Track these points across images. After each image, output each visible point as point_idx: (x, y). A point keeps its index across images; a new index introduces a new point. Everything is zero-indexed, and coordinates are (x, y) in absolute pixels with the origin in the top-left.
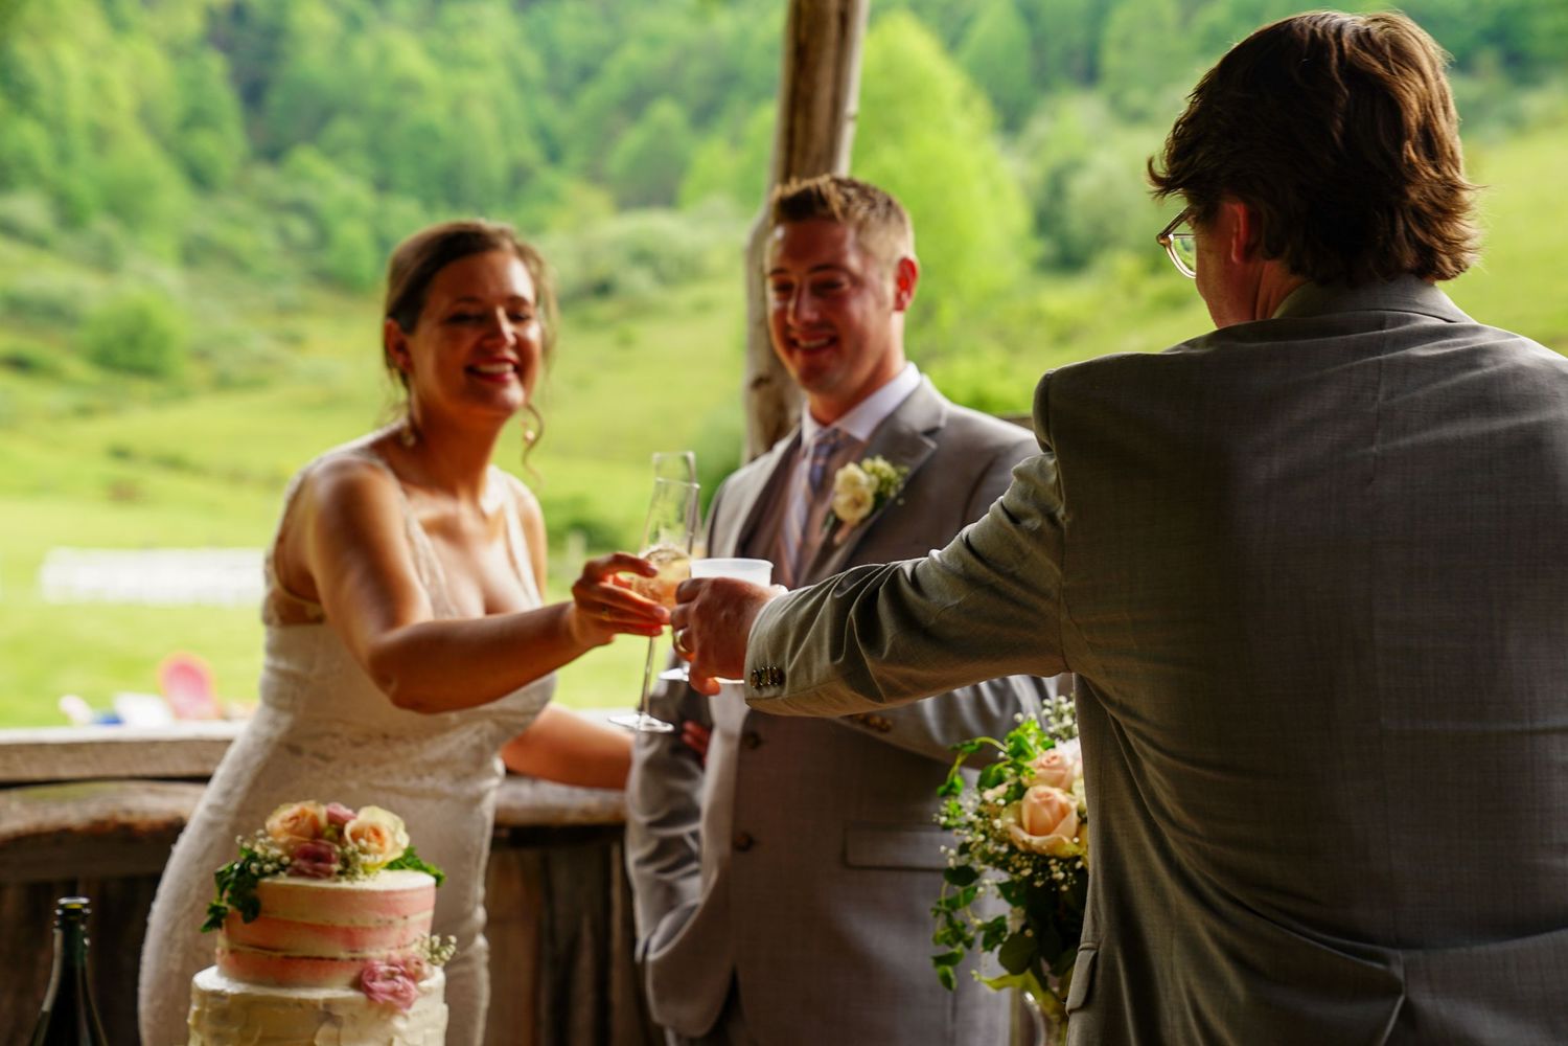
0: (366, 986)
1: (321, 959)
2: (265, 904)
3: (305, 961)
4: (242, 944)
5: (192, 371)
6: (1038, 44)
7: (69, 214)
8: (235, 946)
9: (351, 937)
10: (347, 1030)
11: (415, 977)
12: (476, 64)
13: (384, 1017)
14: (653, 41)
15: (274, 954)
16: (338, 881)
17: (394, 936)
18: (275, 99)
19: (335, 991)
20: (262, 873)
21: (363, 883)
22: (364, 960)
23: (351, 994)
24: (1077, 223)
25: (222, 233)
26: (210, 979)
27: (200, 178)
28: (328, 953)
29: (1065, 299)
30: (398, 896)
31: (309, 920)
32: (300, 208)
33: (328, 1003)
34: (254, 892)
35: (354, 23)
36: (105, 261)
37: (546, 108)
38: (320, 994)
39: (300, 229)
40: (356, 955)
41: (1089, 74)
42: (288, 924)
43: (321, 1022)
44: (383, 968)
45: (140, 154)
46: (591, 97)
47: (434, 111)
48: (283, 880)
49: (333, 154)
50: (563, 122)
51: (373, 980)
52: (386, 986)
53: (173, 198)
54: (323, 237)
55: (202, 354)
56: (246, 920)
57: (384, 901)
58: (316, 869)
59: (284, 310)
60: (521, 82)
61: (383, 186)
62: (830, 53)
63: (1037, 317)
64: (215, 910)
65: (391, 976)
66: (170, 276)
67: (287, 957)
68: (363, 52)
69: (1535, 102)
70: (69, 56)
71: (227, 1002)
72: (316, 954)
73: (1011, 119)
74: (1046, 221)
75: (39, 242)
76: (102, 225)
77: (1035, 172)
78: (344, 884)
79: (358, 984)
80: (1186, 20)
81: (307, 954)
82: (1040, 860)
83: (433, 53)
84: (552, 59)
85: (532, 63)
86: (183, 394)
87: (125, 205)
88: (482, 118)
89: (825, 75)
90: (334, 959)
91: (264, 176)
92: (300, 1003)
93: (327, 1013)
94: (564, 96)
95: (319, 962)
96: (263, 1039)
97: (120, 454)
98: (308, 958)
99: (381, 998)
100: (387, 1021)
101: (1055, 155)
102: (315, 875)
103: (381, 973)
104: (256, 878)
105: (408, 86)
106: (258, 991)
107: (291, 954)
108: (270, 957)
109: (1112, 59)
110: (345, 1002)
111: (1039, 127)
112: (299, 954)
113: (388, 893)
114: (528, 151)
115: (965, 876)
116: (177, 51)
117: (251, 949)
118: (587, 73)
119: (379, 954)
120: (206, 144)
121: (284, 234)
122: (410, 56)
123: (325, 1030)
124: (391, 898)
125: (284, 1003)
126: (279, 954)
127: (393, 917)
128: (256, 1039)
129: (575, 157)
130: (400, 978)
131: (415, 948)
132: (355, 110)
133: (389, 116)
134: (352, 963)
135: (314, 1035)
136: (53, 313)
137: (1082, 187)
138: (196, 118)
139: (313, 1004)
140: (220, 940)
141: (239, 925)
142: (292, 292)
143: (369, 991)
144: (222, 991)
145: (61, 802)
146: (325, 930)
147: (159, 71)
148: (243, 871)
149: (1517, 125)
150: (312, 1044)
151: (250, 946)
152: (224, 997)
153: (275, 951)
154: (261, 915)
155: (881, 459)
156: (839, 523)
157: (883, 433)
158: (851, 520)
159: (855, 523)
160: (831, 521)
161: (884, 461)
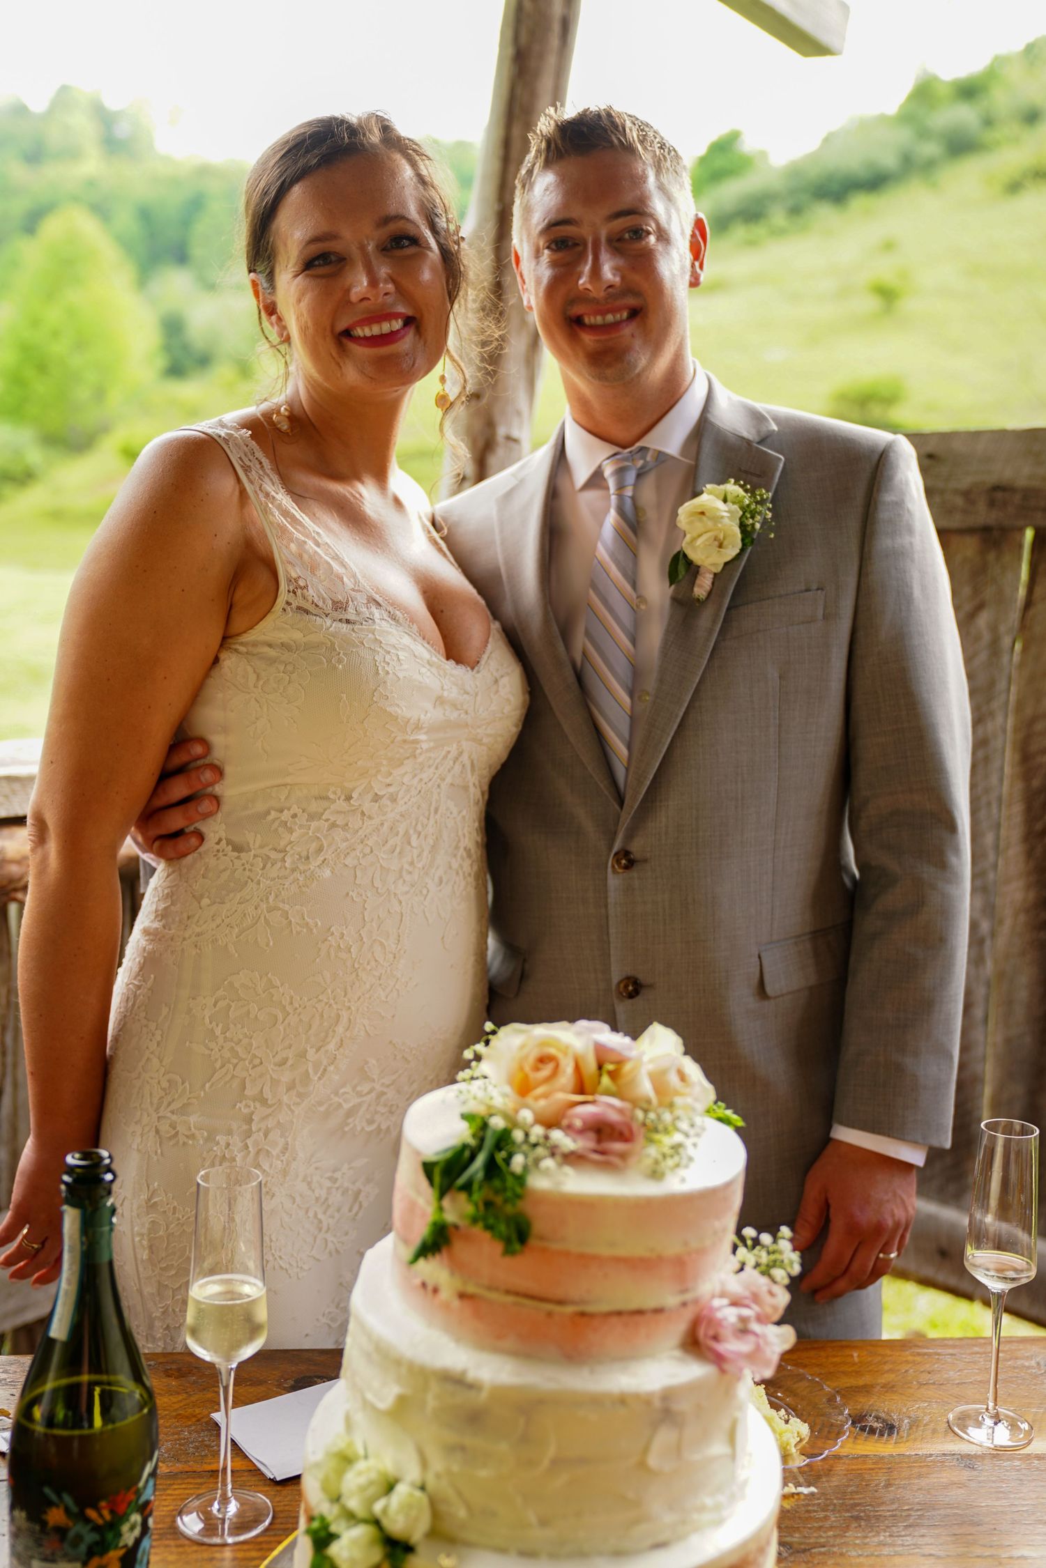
0: (710, 1349)
1: (640, 1312)
2: (538, 1227)
3: (614, 1320)
4: (490, 1288)
8: (471, 1289)
9: (684, 1267)
10: (692, 1430)
15: (557, 1309)
19: (671, 1367)
28: (650, 1303)
31: (621, 1252)
33: (667, 1394)
34: (520, 1205)
42: (586, 1260)
43: (655, 1426)
44: (730, 1313)
51: (716, 1338)
56: (508, 1254)
58: (604, 1153)
67: (583, 1314)
71: (484, 1395)
78: (669, 1184)
79: (693, 1346)
81: (618, 1307)
90: (658, 1311)
92: (621, 1400)
93: (665, 1411)
95: (637, 1318)
98: (619, 1313)
102: (607, 1164)
103: (730, 1322)
104: (520, 1180)
107: (589, 1309)
108: (550, 1314)
110: (689, 1387)
112: (605, 1308)
117: (510, 1299)
123: (665, 1437)
125: (597, 1401)
126: (569, 1309)
128: (546, 1463)
130: (755, 1325)
134: (681, 1310)
135: (646, 1450)
141: (486, 1256)
143: (717, 1359)
144: (464, 1372)
146: (644, 1265)
150: (642, 1465)
151: (508, 1292)
152: (472, 1386)
153: (560, 1302)
154: (533, 1242)
155: (732, 481)
156: (693, 570)
157: (707, 446)
158: (714, 565)
159: (719, 569)
160: (682, 568)
161: (735, 483)
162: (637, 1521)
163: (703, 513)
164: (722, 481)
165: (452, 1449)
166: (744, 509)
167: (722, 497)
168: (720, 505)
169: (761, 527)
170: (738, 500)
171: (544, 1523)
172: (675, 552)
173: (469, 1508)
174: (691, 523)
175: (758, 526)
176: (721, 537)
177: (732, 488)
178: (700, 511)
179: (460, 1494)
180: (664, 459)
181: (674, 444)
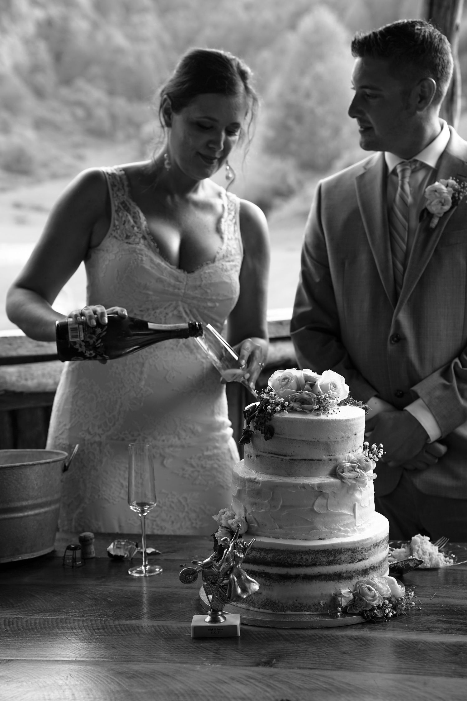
0: (339, 475)
1: (312, 460)
2: (277, 430)
3: (303, 462)
4: (264, 452)
5: (43, 172)
8: (259, 453)
9: (328, 447)
10: (331, 501)
12: (144, 40)
13: (350, 492)
15: (285, 458)
16: (318, 415)
17: (350, 445)
18: (67, 59)
19: (322, 479)
20: (274, 411)
22: (336, 460)
23: (332, 480)
25: (49, 116)
27: (39, 93)
28: (316, 457)
30: (352, 422)
31: (304, 438)
32: (79, 104)
33: (320, 486)
34: (270, 423)
35: (96, 26)
37: (174, 56)
38: (315, 481)
39: (80, 112)
40: (331, 457)
42: (292, 441)
43: (317, 497)
44: (348, 465)
48: (287, 415)
49: (91, 80)
51: (343, 472)
52: (352, 475)
53: (29, 102)
54: (89, 115)
56: (267, 439)
57: (345, 426)
58: (303, 408)
59: (76, 146)
60: (163, 46)
61: (111, 93)
64: (247, 432)
65: (353, 469)
66: (30, 134)
67: (292, 459)
68: (100, 37)
71: (260, 485)
72: (310, 458)
76: (4, 114)
78: (323, 417)
79: (334, 474)
81: (305, 458)
85: (167, 38)
86: (39, 181)
87: (11, 105)
88: (149, 62)
90: (320, 460)
91: (65, 92)
92: (304, 486)
93: (320, 491)
95: (311, 462)
96: (283, 507)
97: (18, 206)
98: (305, 460)
99: (349, 482)
100: (352, 495)
102: (303, 412)
103: (348, 467)
104: (271, 414)
105: (119, 51)
106: (278, 480)
107: (294, 458)
108: (282, 460)
110: (330, 485)
112: (300, 458)
113: (347, 421)
117: (270, 455)
119: (344, 456)
120: (40, 79)
121: (74, 115)
122: (119, 38)
123: (319, 501)
124: (348, 423)
125: (295, 486)
126: (288, 458)
127: (350, 434)
128: (280, 507)
130: (358, 470)
134: (330, 462)
135: (313, 504)
138: (36, 68)
139: (312, 487)
141: (262, 441)
142: (78, 138)
143: (342, 478)
144: (255, 479)
146: (313, 444)
148: (262, 410)
150: (312, 510)
151: (269, 453)
152: (258, 483)
153: (285, 456)
154: (275, 435)
155: (451, 178)
156: (431, 216)
157: (444, 163)
158: (439, 213)
159: (442, 215)
160: (425, 215)
161: (453, 179)
162: (313, 529)
163: (436, 191)
164: (447, 178)
165: (254, 504)
166: (455, 189)
167: (446, 185)
168: (443, 187)
169: (463, 199)
170: (453, 187)
171: (280, 528)
172: (424, 208)
173: (258, 524)
174: (430, 195)
175: (461, 198)
176: (443, 201)
177: (451, 181)
178: (434, 189)
179: (255, 519)
180: (424, 166)
181: (432, 162)
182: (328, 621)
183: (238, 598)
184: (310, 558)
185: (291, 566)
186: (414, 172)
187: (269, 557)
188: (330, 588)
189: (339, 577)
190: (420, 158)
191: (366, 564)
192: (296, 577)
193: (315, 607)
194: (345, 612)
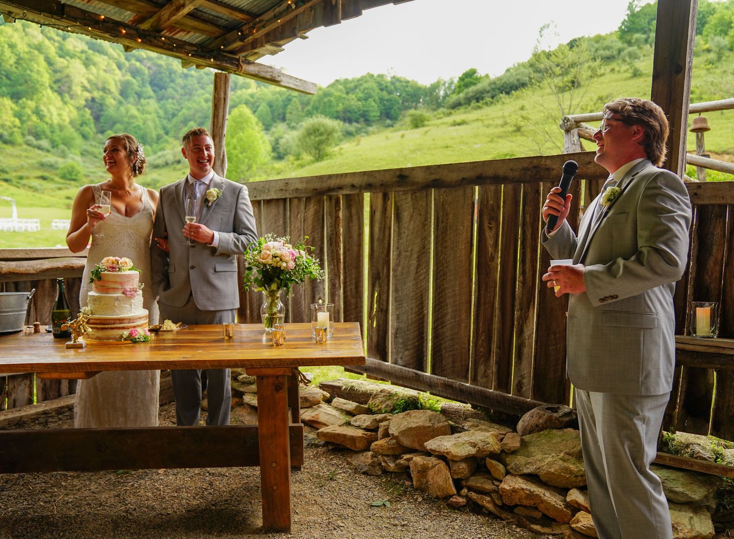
2: (102, 277)
3: (112, 289)
4: (98, 286)
6: (272, 112)
7: (54, 145)
9: (121, 284)
11: (136, 291)
12: (149, 113)
13: (130, 299)
14: (189, 109)
16: (118, 272)
17: (131, 283)
18: (102, 119)
19: (119, 294)
20: (101, 271)
21: (123, 273)
24: (281, 150)
25: (90, 149)
26: (91, 293)
27: (84, 137)
28: (116, 287)
29: (278, 165)
31: (112, 280)
33: (117, 297)
34: (100, 275)
35: (120, 103)
36: (63, 155)
37: (165, 122)
38: (115, 295)
40: (123, 287)
41: (284, 119)
42: (108, 281)
45: (71, 131)
46: (175, 120)
47: (140, 123)
48: (106, 272)
50: (169, 126)
51: (127, 292)
52: (130, 293)
53: (79, 141)
55: (87, 176)
56: (99, 281)
57: (128, 276)
62: (222, 106)
63: (273, 169)
64: (91, 279)
65: (131, 291)
66: (78, 158)
67: (108, 288)
68: (123, 110)
69: (370, 129)
70: (53, 109)
71: (94, 297)
72: (114, 287)
73: (267, 128)
74: (274, 149)
75: (48, 151)
76: (62, 146)
77: (272, 139)
79: (123, 293)
80: (303, 109)
81: (112, 287)
82: (265, 265)
83: (138, 110)
84: (166, 113)
87: (67, 143)
88: (150, 124)
89: (221, 111)
90: (118, 288)
92: (111, 297)
93: (117, 299)
94: (169, 120)
95: (115, 289)
96: (104, 304)
99: (129, 295)
101: (276, 135)
105: (133, 117)
106: (102, 295)
108: (104, 288)
109: (288, 116)
110: (121, 297)
111: (273, 129)
112: (110, 287)
114: (161, 132)
115: (250, 269)
116: (78, 109)
117: (100, 286)
118: (174, 115)
119: (128, 287)
120: (86, 129)
122: (133, 111)
123: (117, 302)
125: (108, 297)
126: (106, 287)
127: (130, 280)
129: (172, 133)
131: (135, 286)
132: (121, 123)
133: (129, 123)
135: (115, 303)
136: (52, 166)
137: (282, 141)
138: (84, 123)
139: (114, 297)
140: (93, 285)
141: (97, 282)
144: (94, 295)
145: (57, 262)
147: (75, 114)
148: (97, 271)
149: (367, 133)
150: (114, 305)
154: (102, 279)
156: (208, 201)
157: (212, 182)
159: (213, 201)
162: (114, 312)
164: (214, 188)
166: (218, 193)
168: (213, 191)
170: (216, 191)
172: (206, 198)
173: (95, 311)
175: (220, 196)
176: (214, 196)
178: (210, 192)
179: (94, 309)
180: (204, 183)
181: (207, 182)
182: (119, 342)
183: (83, 334)
184: (113, 322)
185: (106, 324)
186: (200, 185)
187: (98, 322)
188: (120, 332)
189: (124, 328)
190: (202, 180)
191: (135, 324)
192: (108, 328)
193: (115, 338)
194: (125, 339)
